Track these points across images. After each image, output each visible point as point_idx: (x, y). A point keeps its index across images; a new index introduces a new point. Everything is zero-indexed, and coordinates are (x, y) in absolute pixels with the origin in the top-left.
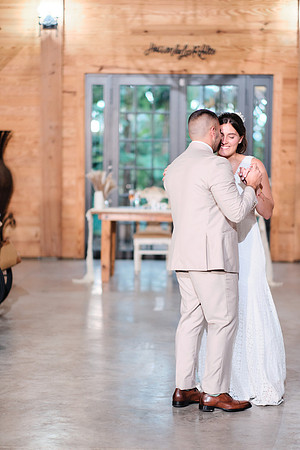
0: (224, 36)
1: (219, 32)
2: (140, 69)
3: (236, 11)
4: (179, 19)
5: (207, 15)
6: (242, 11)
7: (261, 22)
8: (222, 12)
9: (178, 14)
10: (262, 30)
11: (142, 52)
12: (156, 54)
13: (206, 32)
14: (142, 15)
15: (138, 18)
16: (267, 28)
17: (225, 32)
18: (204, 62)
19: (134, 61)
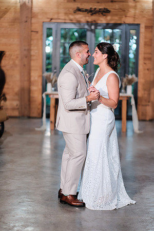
1: (112, 1)
2: (71, 20)
10: (134, 1)
11: (72, 11)
12: (80, 12)
13: (105, 2)
18: (104, 17)
19: (68, 16)
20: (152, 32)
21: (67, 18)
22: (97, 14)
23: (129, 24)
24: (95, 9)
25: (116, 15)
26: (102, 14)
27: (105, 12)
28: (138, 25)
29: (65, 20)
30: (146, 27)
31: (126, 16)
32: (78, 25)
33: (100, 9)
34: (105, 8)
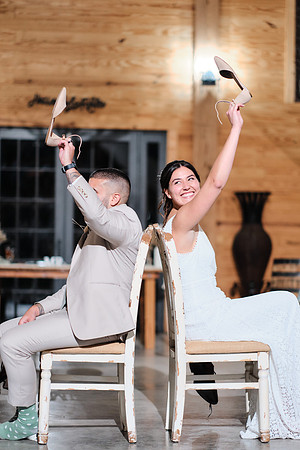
0: (114, 88)
1: (109, 84)
2: (23, 121)
3: (127, 62)
4: (65, 69)
5: (96, 65)
6: (133, 62)
7: (154, 74)
8: (113, 62)
9: (65, 63)
10: (155, 83)
11: (25, 103)
12: (40, 106)
13: (95, 84)
14: (25, 64)
15: (20, 67)
16: (160, 81)
17: (116, 84)
18: (93, 116)
19: (16, 113)
20: (191, 147)
21: (13, 117)
22: (78, 110)
23: (146, 132)
24: (73, 99)
25: (117, 112)
26: (88, 109)
27: (94, 105)
28: (164, 133)
29: (9, 120)
30: (181, 138)
31: (138, 115)
32: (37, 132)
33: (84, 100)
34: (93, 99)
